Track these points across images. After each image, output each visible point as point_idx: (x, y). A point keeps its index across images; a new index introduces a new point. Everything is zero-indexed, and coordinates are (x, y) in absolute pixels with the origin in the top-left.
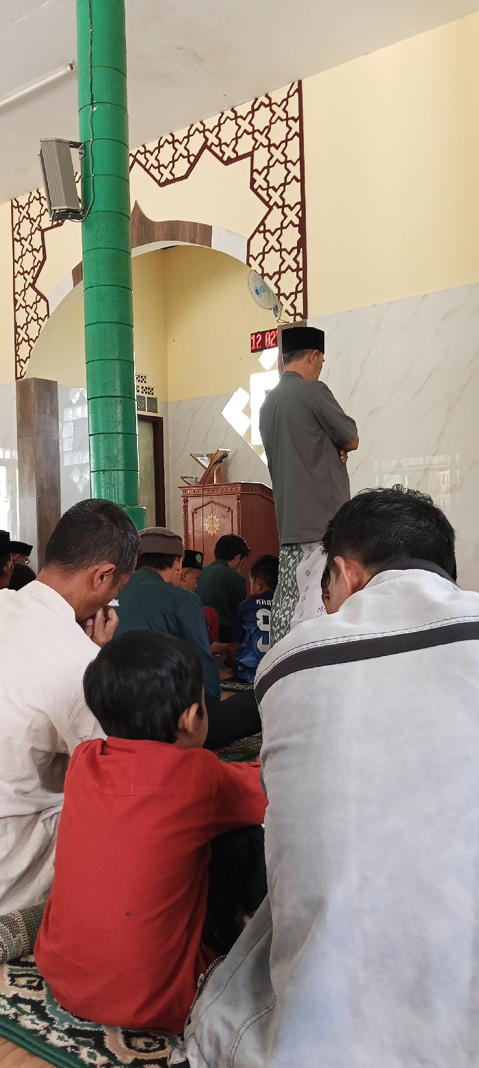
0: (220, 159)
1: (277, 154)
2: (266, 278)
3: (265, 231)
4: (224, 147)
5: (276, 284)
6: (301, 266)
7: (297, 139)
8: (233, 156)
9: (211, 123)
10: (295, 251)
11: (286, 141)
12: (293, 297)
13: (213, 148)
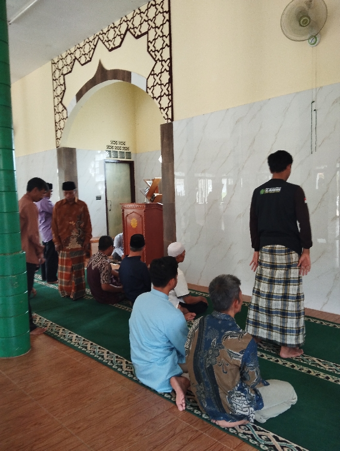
0: (134, 35)
1: (159, 31)
2: (155, 99)
3: (154, 74)
4: (135, 29)
5: (159, 103)
6: (170, 93)
7: (168, 23)
8: (140, 34)
9: (130, 16)
10: (167, 85)
12: (167, 109)
13: (131, 30)
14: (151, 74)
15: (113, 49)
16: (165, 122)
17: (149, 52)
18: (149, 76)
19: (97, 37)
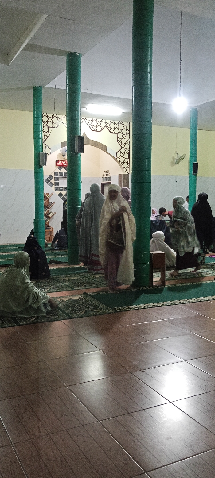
0: (110, 131)
1: (124, 136)
2: (120, 163)
3: (120, 152)
4: (111, 129)
5: (123, 165)
6: (128, 162)
7: (128, 135)
8: (113, 132)
9: (108, 121)
10: (127, 159)
11: (126, 134)
12: (126, 168)
13: (108, 128)
14: (119, 151)
15: (94, 131)
16: (126, 173)
17: (118, 143)
18: (118, 152)
19: (83, 120)
